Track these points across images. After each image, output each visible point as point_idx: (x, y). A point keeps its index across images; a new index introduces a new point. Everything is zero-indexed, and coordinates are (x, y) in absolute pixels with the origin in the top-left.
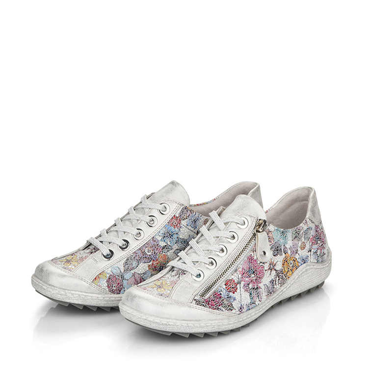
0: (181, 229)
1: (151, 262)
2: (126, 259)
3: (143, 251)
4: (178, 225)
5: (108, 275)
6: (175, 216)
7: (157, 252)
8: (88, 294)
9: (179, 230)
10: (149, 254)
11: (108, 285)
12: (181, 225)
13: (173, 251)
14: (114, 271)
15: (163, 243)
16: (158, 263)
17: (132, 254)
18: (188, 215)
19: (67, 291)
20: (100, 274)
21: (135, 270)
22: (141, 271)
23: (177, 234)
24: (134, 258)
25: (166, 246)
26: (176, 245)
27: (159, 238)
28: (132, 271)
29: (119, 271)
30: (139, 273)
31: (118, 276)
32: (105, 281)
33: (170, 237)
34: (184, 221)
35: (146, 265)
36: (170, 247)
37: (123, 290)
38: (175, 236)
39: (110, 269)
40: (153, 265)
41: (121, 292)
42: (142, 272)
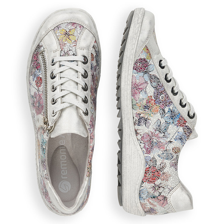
0: (176, 126)
1: (154, 99)
2: (159, 78)
3: (163, 92)
4: (179, 124)
5: (148, 61)
6: (186, 122)
7: (161, 104)
8: (137, 41)
9: (176, 125)
10: (160, 98)
11: (142, 59)
12: (179, 127)
13: (160, 119)
14: (151, 67)
15: (168, 110)
16: (152, 104)
17: (161, 83)
18: (186, 133)
19: (140, 24)
20: (150, 54)
21: (149, 84)
22: (149, 89)
23: (173, 123)
24: (159, 85)
25: (165, 112)
26: (165, 121)
27: (171, 107)
28: (149, 81)
29: (151, 70)
30: (147, 87)
31: (147, 69)
32: (145, 57)
33: (171, 117)
34: (182, 129)
35: (152, 94)
36: (163, 116)
37: (136, 72)
38: (171, 121)
39: (152, 63)
40: (152, 100)
41: (135, 70)
42: (147, 90)
